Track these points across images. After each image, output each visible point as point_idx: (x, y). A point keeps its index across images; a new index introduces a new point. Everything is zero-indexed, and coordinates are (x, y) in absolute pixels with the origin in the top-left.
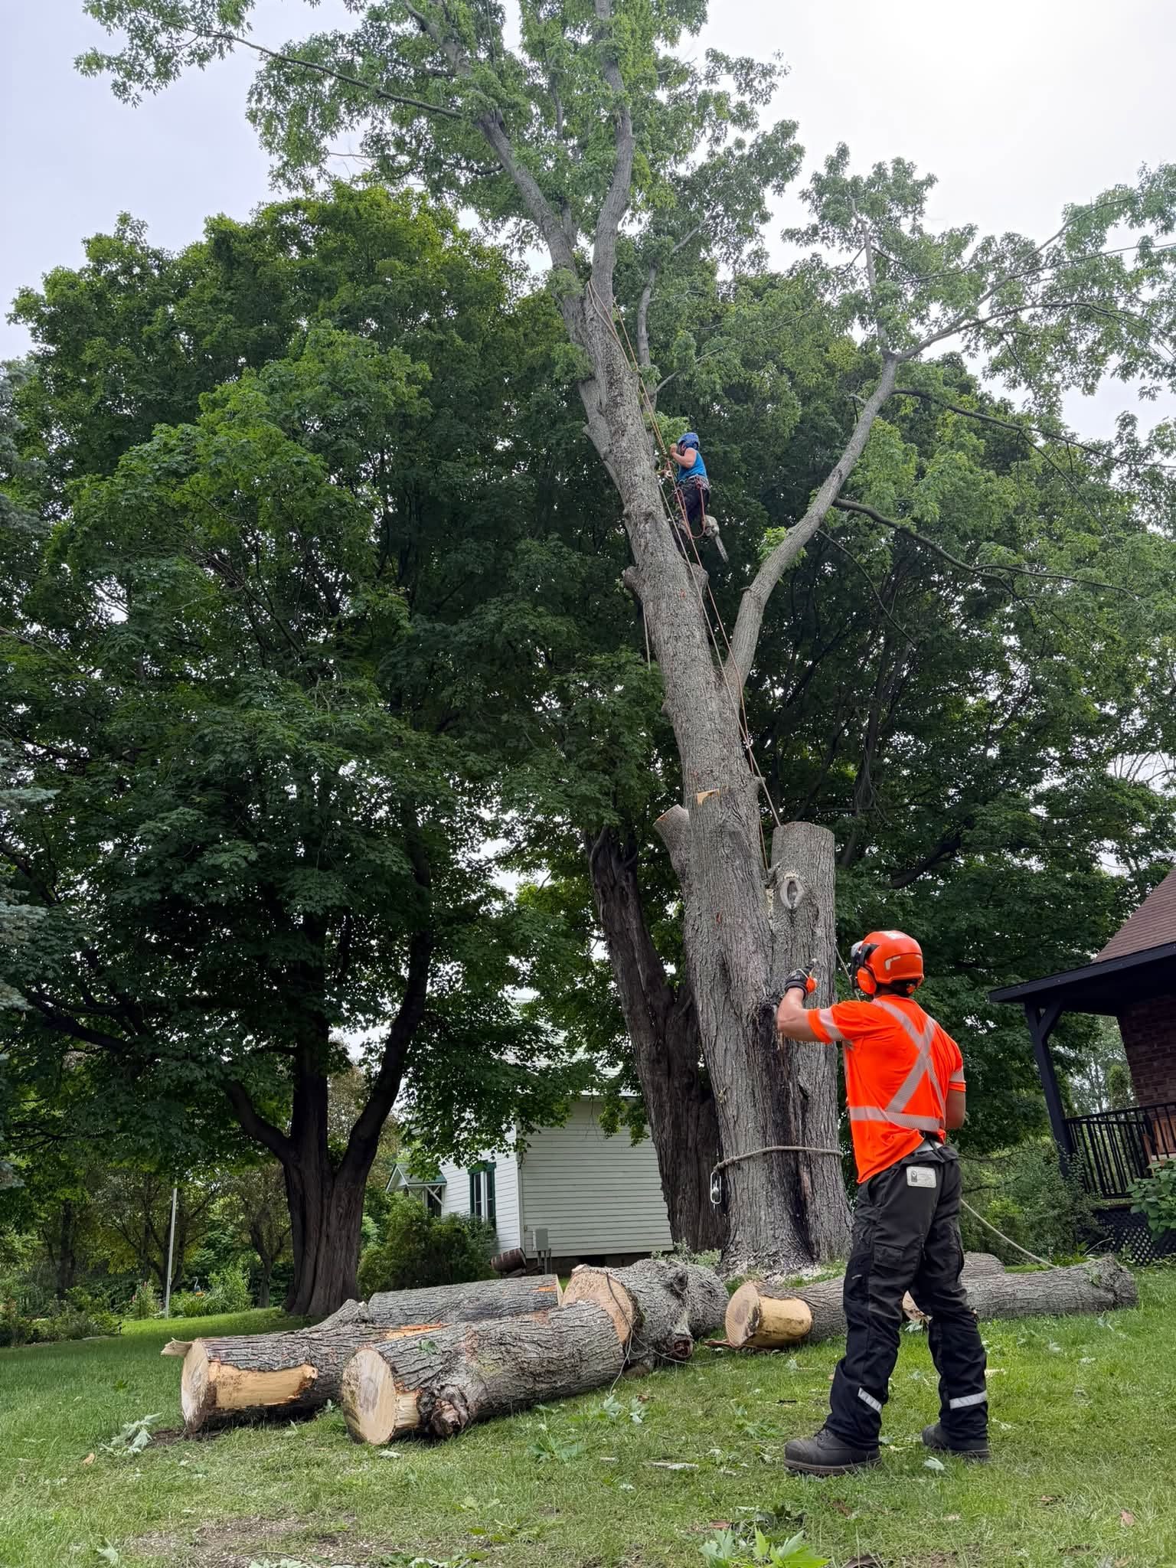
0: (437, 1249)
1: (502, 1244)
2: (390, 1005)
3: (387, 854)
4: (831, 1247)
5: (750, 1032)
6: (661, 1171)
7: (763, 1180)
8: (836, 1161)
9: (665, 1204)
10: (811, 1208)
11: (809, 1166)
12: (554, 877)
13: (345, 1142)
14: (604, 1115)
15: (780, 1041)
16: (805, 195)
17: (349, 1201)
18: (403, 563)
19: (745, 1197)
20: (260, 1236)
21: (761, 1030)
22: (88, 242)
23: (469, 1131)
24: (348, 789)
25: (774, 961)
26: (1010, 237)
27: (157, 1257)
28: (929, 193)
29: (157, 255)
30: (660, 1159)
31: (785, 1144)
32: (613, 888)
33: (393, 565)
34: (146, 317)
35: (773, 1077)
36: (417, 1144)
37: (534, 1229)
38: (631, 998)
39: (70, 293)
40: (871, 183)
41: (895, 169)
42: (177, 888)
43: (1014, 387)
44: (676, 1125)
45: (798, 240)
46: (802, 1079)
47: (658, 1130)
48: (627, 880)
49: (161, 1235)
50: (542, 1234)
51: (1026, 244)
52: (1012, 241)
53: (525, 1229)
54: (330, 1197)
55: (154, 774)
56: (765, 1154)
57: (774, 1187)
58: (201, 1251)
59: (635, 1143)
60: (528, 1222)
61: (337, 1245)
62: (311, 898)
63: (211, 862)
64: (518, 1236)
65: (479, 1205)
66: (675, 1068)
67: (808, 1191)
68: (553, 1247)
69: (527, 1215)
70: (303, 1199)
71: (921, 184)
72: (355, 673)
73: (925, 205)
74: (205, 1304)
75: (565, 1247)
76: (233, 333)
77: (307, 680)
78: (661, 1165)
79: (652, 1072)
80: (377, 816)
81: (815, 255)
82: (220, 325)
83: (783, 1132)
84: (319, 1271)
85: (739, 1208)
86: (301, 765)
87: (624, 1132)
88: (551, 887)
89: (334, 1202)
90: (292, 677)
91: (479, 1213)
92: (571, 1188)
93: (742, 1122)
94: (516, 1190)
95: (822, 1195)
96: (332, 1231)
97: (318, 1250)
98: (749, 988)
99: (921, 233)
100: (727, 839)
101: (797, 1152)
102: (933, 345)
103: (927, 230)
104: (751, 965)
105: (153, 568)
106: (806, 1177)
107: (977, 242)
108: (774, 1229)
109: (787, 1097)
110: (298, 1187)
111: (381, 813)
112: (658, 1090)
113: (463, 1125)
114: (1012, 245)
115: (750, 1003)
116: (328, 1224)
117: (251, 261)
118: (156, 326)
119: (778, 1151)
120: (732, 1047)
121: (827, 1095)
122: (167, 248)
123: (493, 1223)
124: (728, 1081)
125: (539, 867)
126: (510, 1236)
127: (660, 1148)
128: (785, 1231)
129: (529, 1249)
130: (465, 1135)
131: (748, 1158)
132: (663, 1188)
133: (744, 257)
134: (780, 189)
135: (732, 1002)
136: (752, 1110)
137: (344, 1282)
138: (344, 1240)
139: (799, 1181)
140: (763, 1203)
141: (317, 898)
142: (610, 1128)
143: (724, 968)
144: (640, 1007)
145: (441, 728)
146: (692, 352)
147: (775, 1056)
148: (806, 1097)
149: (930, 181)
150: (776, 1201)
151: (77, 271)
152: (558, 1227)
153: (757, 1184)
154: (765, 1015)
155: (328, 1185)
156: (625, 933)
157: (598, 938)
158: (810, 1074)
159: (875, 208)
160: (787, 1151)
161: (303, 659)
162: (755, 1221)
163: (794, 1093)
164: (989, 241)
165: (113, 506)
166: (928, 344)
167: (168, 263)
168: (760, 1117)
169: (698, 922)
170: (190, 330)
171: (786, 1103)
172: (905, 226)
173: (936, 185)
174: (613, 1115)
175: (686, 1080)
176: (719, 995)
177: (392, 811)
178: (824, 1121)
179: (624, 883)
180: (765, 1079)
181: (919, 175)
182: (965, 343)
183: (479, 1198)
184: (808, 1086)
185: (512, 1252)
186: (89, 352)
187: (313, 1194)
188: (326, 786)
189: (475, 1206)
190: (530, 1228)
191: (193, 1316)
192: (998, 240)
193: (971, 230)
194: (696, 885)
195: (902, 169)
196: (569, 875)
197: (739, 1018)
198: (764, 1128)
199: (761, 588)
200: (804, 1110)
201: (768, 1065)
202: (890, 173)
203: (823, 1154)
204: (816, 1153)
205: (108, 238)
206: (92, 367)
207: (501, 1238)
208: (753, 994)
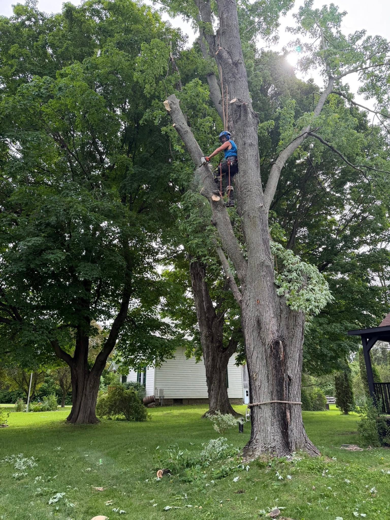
0: (125, 399)
1: (147, 393)
2: (114, 312)
3: (117, 258)
4: (296, 444)
5: (269, 351)
6: (207, 375)
7: (270, 414)
8: (299, 407)
9: (207, 387)
10: (290, 427)
11: (290, 409)
12: (176, 268)
13: (94, 362)
14: (186, 351)
15: (282, 356)
16: (294, 15)
17: (94, 383)
18: (130, 147)
19: (262, 421)
20: (63, 383)
21: (274, 351)
22: (14, 6)
23: (140, 359)
24: (104, 232)
25: (281, 321)
26: (377, 37)
27: (26, 387)
28: (344, 18)
29: (41, 15)
30: (207, 371)
31: (281, 400)
32: (197, 275)
33: (126, 148)
34: (35, 38)
35: (277, 371)
36: (121, 364)
37: (159, 389)
38: (201, 314)
39: (5, 25)
40: (322, 12)
41: (330, 8)
42: (32, 266)
43: (367, 99)
44: (213, 360)
45: (291, 32)
46: (289, 373)
47: (206, 359)
48: (202, 272)
49: (28, 380)
50: (161, 391)
51: (383, 41)
52: (378, 39)
53: (156, 389)
54: (87, 381)
55: (27, 220)
56: (271, 403)
57: (275, 418)
58: (43, 383)
59: (197, 362)
60: (157, 386)
61: (89, 398)
62: (87, 274)
63: (45, 257)
64: (153, 391)
65: (140, 379)
66: (214, 340)
67: (289, 420)
68: (165, 395)
69: (157, 384)
70: (77, 381)
71: (340, 15)
72: (109, 187)
73: (342, 23)
74: (41, 407)
75: (169, 395)
76: (71, 49)
77: (91, 187)
78: (207, 373)
79: (206, 341)
80: (114, 242)
81: (298, 39)
82: (65, 45)
83: (280, 395)
84: (81, 407)
85: (258, 425)
86: (86, 222)
87: (193, 358)
88: (174, 272)
89: (88, 382)
90: (85, 186)
91: (140, 382)
92: (173, 375)
93: (262, 389)
94: (154, 375)
95: (294, 421)
96: (87, 393)
97: (81, 399)
98: (270, 332)
99: (340, 34)
100: (265, 268)
101: (286, 403)
102: (347, 75)
103: (343, 33)
104: (272, 323)
105: (31, 136)
106: (288, 414)
107: (364, 38)
108: (274, 436)
109: (283, 380)
110: (76, 376)
111: (115, 242)
112: (208, 347)
113: (138, 357)
114: (377, 41)
115: (270, 338)
116: (86, 390)
117: (80, 21)
118: (39, 43)
119: (277, 403)
120: (260, 356)
121: (298, 379)
122: (46, 12)
123: (145, 386)
124: (257, 371)
125: (170, 264)
126: (150, 391)
127: (207, 367)
128: (278, 437)
129: (156, 395)
130: (139, 361)
131: (264, 404)
132: (207, 381)
133: (270, 38)
134: (285, 14)
135: (261, 337)
136: (267, 384)
137: (90, 412)
138: (91, 396)
139: (285, 416)
140: (270, 424)
141: (89, 274)
142: (188, 356)
143: (259, 323)
144: (203, 318)
145: (139, 212)
146: (252, 69)
147: (279, 363)
148: (290, 380)
149: (345, 13)
150: (275, 424)
151: (9, 18)
152: (167, 388)
153: (267, 415)
154: (276, 345)
155: (87, 376)
156: (200, 291)
157: (189, 291)
158: (292, 370)
159: (324, 22)
160: (281, 403)
161: (89, 179)
162: (266, 431)
163: (286, 379)
164: (369, 38)
165: (14, 108)
166: (345, 75)
167: (46, 19)
168: (270, 387)
169: (248, 302)
170: (52, 46)
171: (282, 383)
172: (334, 31)
173: (347, 15)
174: (190, 352)
175: (218, 344)
176: (256, 334)
177: (120, 241)
178: (296, 389)
179: (201, 273)
180: (274, 372)
181: (340, 11)
182: (360, 76)
183: (140, 376)
184: (291, 376)
185: (151, 397)
186: (12, 50)
187: (81, 379)
188: (95, 230)
189: (139, 379)
190: (157, 388)
191: (37, 411)
192: (373, 38)
193: (364, 32)
194: (249, 286)
195: (333, 8)
196: (180, 268)
197: (264, 344)
198: (272, 393)
199: (280, 163)
200: (289, 385)
201: (276, 366)
202: (329, 10)
203: (295, 404)
204: (292, 404)
205: (22, 5)
206: (13, 57)
207: (147, 391)
208: (271, 335)
